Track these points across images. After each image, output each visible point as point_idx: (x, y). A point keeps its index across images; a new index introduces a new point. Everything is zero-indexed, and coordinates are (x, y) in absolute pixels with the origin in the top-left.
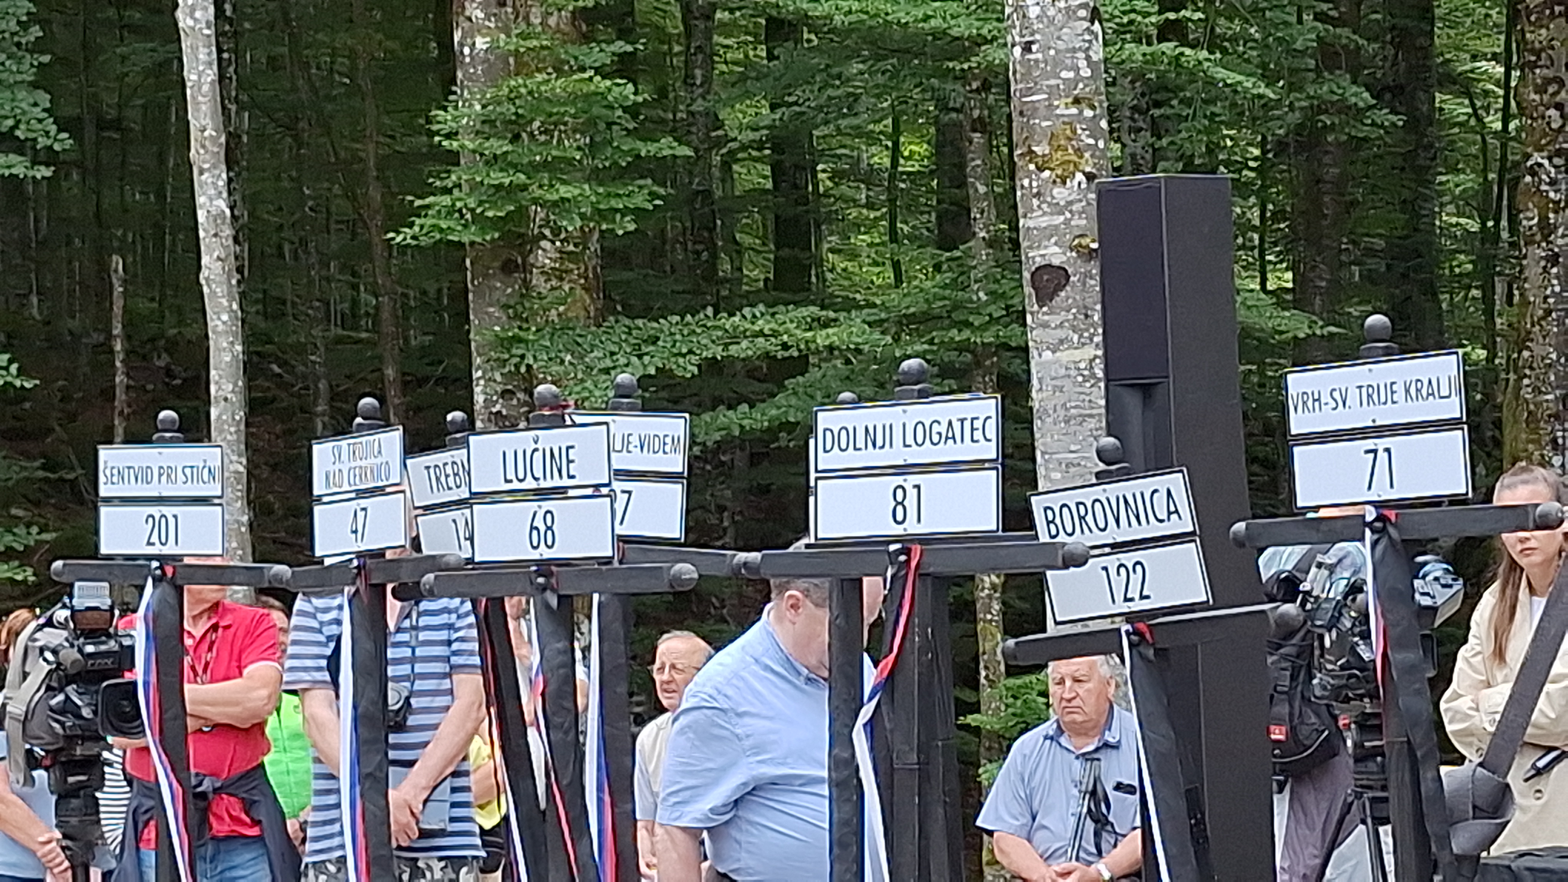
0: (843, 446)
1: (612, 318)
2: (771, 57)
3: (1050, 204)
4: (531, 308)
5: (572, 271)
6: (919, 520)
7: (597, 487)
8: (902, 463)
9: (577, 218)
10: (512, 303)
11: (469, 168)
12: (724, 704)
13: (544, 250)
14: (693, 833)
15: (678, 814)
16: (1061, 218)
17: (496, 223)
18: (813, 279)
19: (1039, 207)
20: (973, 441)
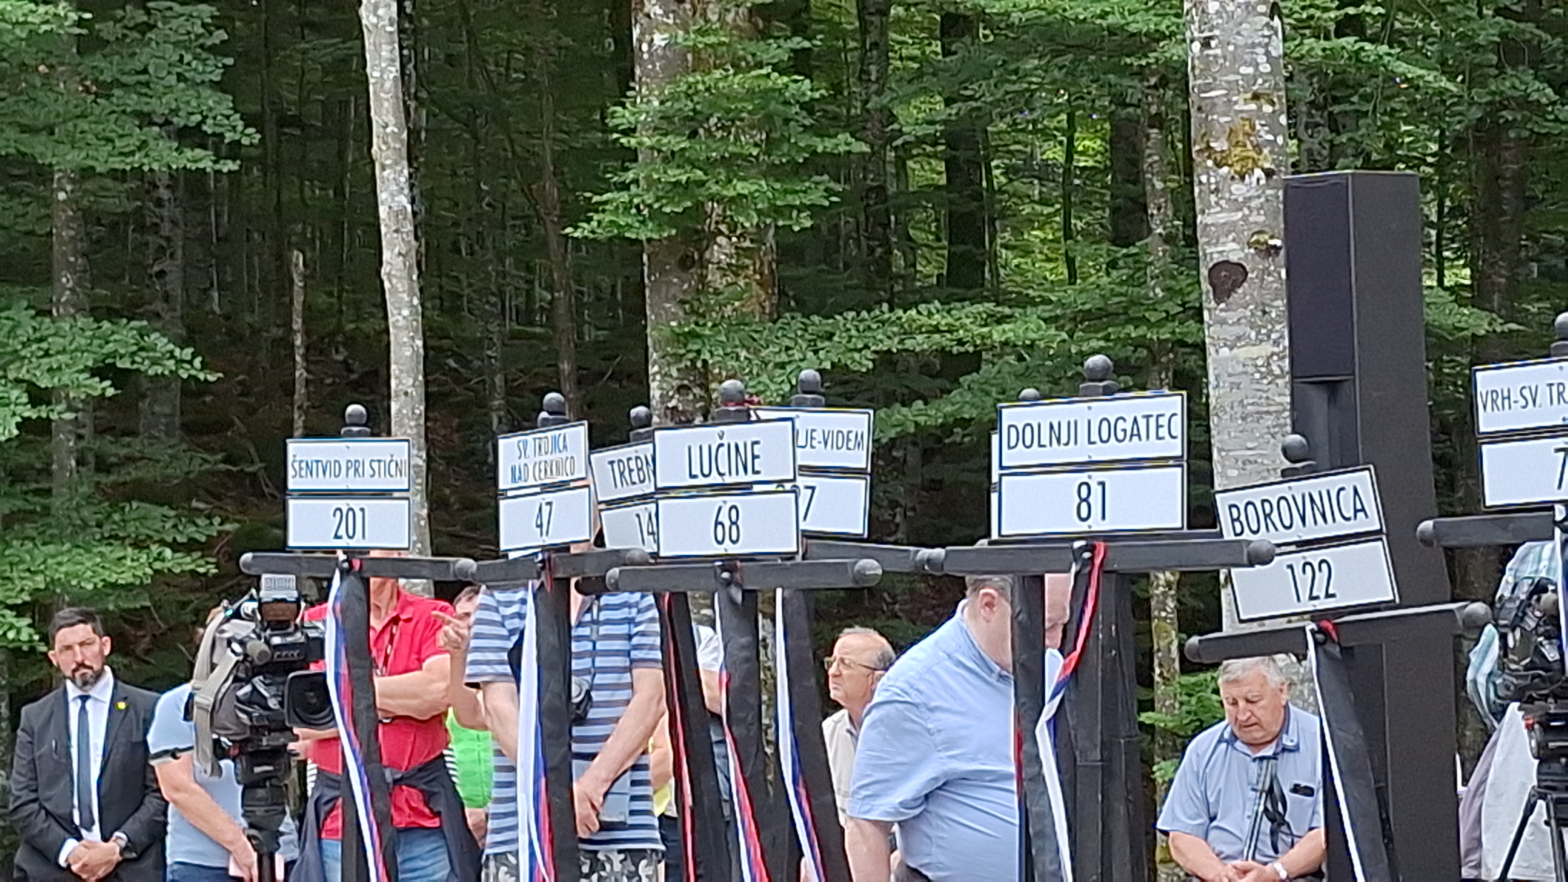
0: (1028, 443)
1: (787, 315)
2: (946, 53)
3: (1227, 201)
4: (707, 305)
5: (747, 267)
6: (1104, 517)
7: (780, 482)
8: (1086, 459)
9: (753, 214)
10: (689, 298)
11: (647, 164)
12: (915, 698)
13: (720, 246)
14: (884, 827)
15: (867, 808)
16: (1240, 214)
17: (673, 219)
18: (987, 275)
19: (1217, 203)
20: (1158, 438)
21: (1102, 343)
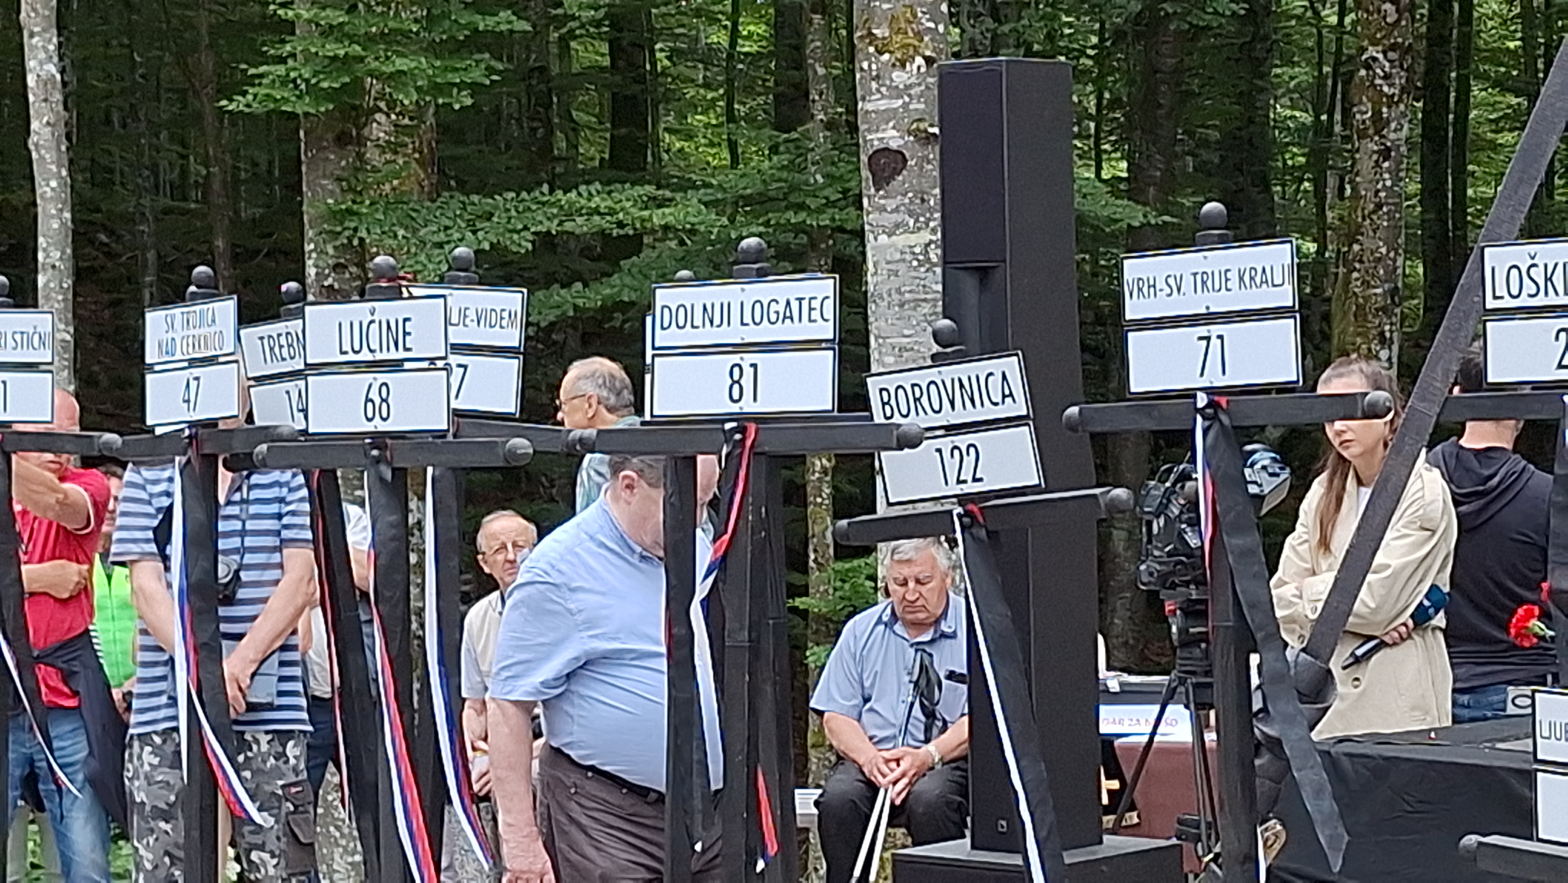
0: (681, 324)
1: (447, 194)
3: (889, 88)
4: (365, 182)
5: (406, 145)
6: (755, 399)
7: (432, 360)
8: (739, 341)
9: (413, 90)
10: (345, 174)
11: (304, 38)
12: (556, 578)
13: (379, 123)
14: (525, 707)
15: (509, 688)
16: (900, 102)
17: (330, 95)
18: (650, 159)
19: (878, 91)
20: (810, 320)
21: (762, 229)
